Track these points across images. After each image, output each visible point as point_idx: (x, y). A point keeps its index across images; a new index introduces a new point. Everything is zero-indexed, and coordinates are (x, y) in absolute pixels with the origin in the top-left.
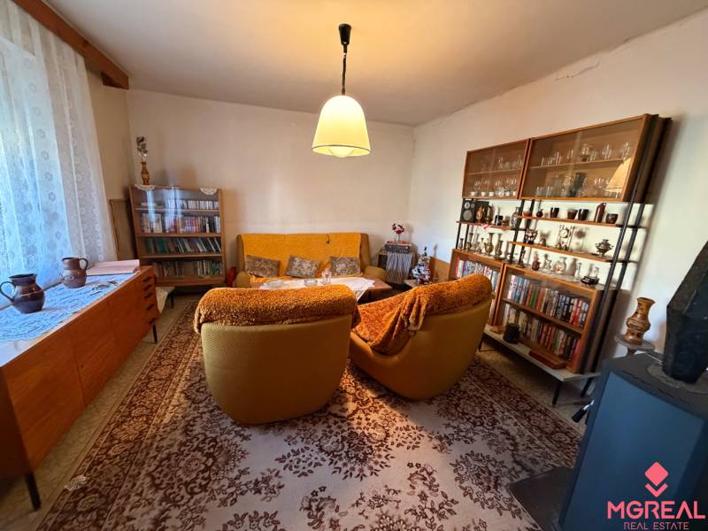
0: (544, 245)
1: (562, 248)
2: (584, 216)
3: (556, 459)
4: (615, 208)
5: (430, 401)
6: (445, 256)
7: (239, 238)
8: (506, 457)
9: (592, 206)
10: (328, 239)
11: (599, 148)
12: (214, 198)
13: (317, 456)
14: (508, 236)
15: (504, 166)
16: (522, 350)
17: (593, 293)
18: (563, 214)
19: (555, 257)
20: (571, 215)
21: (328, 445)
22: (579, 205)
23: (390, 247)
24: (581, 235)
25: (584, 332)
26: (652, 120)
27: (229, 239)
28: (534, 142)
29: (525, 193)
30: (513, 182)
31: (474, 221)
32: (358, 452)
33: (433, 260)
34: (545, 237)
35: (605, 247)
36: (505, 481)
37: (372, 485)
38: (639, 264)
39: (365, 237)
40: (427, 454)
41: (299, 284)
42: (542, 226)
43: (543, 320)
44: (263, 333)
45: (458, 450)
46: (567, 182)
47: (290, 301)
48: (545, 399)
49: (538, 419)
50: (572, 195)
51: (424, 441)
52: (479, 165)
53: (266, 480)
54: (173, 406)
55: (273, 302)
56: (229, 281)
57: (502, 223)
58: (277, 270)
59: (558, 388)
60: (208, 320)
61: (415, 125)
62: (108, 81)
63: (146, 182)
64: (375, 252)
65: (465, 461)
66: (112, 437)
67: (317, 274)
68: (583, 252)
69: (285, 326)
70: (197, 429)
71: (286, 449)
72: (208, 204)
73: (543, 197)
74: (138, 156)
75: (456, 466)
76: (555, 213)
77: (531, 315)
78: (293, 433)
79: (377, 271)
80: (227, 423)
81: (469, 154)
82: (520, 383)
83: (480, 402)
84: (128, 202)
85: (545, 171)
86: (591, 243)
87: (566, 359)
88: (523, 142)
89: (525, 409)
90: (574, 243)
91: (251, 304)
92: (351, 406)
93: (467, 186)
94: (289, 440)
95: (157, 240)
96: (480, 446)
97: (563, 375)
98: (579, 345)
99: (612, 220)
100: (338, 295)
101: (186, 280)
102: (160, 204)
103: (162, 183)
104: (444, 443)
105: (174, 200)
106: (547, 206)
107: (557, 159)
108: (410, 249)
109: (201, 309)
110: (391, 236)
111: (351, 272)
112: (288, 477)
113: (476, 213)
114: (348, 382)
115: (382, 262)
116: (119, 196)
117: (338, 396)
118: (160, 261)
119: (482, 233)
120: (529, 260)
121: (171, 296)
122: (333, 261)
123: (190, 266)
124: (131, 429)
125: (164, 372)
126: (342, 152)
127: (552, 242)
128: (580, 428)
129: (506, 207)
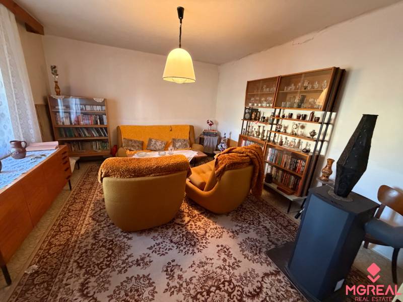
0: (285, 132)
1: (294, 134)
2: (304, 117)
3: (288, 238)
4: (319, 114)
5: (228, 214)
6: (235, 138)
7: (118, 128)
8: (265, 239)
9: (308, 113)
10: (171, 129)
11: (312, 83)
12: (102, 104)
13: (169, 245)
14: (268, 127)
15: (266, 90)
16: (274, 186)
17: (308, 156)
18: (295, 117)
19: (290, 139)
20: (298, 117)
21: (175, 239)
22: (302, 112)
23: (206, 133)
24: (303, 127)
25: (303, 177)
26: (336, 70)
27: (112, 129)
28: (281, 78)
29: (277, 105)
30: (271, 99)
31: (250, 119)
32: (191, 241)
33: (229, 140)
34: (286, 128)
35: (313, 134)
36: (264, 250)
37: (198, 257)
38: (329, 142)
39: (192, 128)
40: (227, 240)
41: (156, 155)
42: (285, 123)
43: (284, 171)
44: (139, 182)
45: (242, 237)
46: (297, 100)
47: (153, 164)
48: (283, 210)
49: (281, 220)
50: (299, 107)
51: (225, 234)
52: (254, 89)
53: (143, 259)
54: (85, 224)
55: (143, 165)
56: (114, 153)
57: (265, 120)
58: (142, 146)
59: (290, 204)
60: (107, 175)
61: (219, 65)
62: (30, 29)
63: (58, 94)
64: (197, 136)
65: (245, 242)
66: (50, 244)
67: (166, 148)
68: (303, 136)
69: (151, 178)
70: (101, 236)
71: (153, 243)
72: (98, 108)
73: (285, 107)
74: (52, 77)
75: (241, 245)
76: (291, 116)
77: (278, 169)
78: (156, 234)
79: (199, 146)
80: (118, 231)
81: (249, 82)
82: (272, 203)
83: (253, 213)
84: (47, 106)
85: (286, 94)
86: (307, 132)
87: (294, 190)
88: (276, 78)
89: (274, 216)
90: (299, 131)
91: (131, 166)
92: (187, 219)
93: (248, 100)
94: (154, 238)
95: (67, 129)
96: (252, 234)
97: (292, 198)
98: (301, 183)
99: (317, 120)
100: (179, 160)
101: (86, 153)
102: (67, 107)
103: (68, 94)
104: (235, 234)
105: (75, 105)
106: (287, 112)
107: (292, 87)
108: (217, 134)
109: (102, 170)
110: (206, 127)
111: (184, 147)
112: (155, 257)
113: (252, 115)
114: (184, 207)
115: (201, 141)
116: (41, 102)
117: (180, 214)
118: (69, 142)
119: (255, 126)
120: (278, 140)
121: (78, 163)
122: (174, 141)
123: (88, 145)
124: (62, 238)
125: (78, 206)
126: (180, 81)
127: (289, 131)
128: (298, 221)
129: (267, 112)
